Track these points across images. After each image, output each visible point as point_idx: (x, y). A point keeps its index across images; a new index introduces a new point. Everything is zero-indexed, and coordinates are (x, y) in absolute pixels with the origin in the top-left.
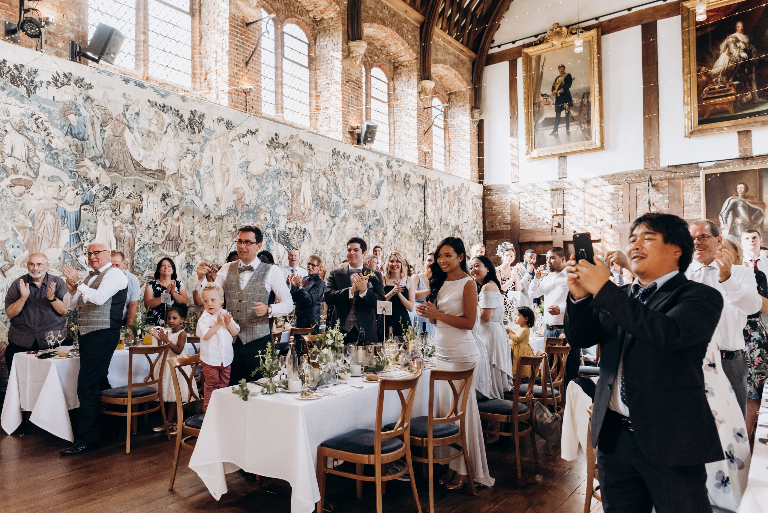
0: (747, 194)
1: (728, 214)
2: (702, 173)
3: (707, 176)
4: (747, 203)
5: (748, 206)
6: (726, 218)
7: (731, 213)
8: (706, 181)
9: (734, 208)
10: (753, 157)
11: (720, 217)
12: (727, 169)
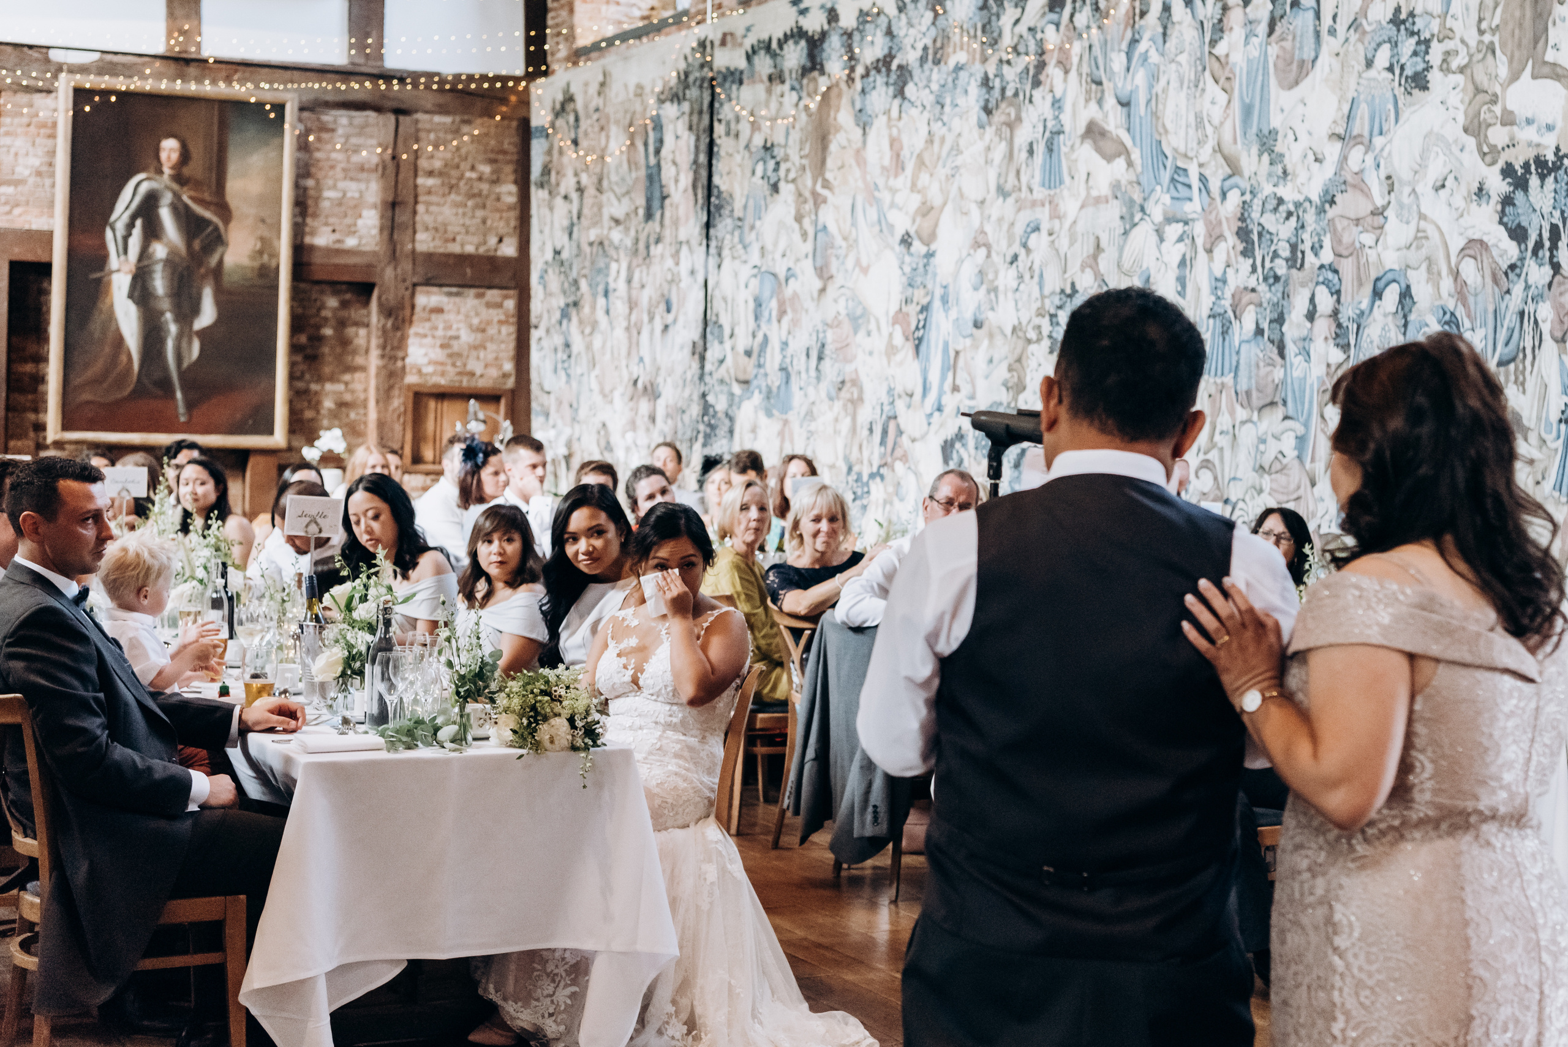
0: (186, 171)
1: (130, 226)
2: (65, 85)
3: (81, 95)
4: (185, 198)
5: (186, 206)
6: (126, 239)
7: (139, 223)
8: (75, 116)
9: (147, 209)
10: (206, 61)
11: (109, 233)
12: (135, 84)
